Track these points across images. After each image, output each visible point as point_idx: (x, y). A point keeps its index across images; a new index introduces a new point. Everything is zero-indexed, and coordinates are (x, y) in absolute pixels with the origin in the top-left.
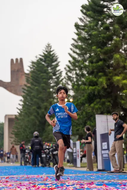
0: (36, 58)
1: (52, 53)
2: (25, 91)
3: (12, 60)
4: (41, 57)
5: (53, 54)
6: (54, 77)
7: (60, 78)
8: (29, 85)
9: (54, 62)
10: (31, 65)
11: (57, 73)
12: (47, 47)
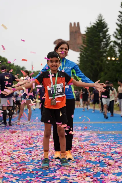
0: (90, 25)
1: (102, 21)
2: (82, 51)
3: (71, 24)
4: (94, 25)
5: (104, 22)
6: (104, 40)
7: (109, 41)
8: (85, 46)
9: (104, 28)
10: (86, 30)
11: (107, 37)
12: (99, 16)
